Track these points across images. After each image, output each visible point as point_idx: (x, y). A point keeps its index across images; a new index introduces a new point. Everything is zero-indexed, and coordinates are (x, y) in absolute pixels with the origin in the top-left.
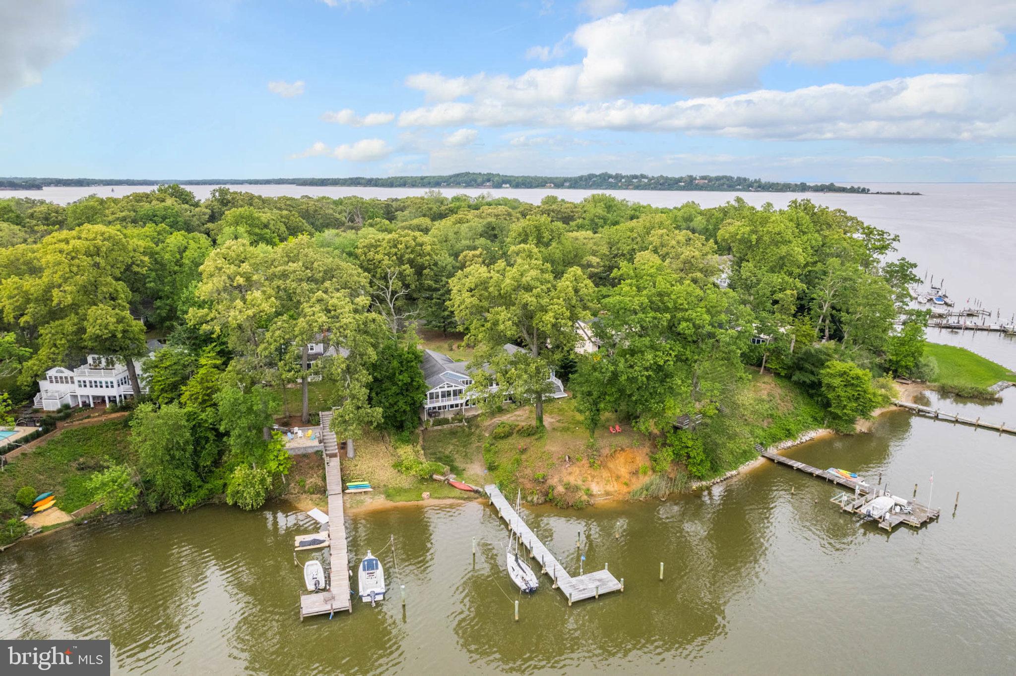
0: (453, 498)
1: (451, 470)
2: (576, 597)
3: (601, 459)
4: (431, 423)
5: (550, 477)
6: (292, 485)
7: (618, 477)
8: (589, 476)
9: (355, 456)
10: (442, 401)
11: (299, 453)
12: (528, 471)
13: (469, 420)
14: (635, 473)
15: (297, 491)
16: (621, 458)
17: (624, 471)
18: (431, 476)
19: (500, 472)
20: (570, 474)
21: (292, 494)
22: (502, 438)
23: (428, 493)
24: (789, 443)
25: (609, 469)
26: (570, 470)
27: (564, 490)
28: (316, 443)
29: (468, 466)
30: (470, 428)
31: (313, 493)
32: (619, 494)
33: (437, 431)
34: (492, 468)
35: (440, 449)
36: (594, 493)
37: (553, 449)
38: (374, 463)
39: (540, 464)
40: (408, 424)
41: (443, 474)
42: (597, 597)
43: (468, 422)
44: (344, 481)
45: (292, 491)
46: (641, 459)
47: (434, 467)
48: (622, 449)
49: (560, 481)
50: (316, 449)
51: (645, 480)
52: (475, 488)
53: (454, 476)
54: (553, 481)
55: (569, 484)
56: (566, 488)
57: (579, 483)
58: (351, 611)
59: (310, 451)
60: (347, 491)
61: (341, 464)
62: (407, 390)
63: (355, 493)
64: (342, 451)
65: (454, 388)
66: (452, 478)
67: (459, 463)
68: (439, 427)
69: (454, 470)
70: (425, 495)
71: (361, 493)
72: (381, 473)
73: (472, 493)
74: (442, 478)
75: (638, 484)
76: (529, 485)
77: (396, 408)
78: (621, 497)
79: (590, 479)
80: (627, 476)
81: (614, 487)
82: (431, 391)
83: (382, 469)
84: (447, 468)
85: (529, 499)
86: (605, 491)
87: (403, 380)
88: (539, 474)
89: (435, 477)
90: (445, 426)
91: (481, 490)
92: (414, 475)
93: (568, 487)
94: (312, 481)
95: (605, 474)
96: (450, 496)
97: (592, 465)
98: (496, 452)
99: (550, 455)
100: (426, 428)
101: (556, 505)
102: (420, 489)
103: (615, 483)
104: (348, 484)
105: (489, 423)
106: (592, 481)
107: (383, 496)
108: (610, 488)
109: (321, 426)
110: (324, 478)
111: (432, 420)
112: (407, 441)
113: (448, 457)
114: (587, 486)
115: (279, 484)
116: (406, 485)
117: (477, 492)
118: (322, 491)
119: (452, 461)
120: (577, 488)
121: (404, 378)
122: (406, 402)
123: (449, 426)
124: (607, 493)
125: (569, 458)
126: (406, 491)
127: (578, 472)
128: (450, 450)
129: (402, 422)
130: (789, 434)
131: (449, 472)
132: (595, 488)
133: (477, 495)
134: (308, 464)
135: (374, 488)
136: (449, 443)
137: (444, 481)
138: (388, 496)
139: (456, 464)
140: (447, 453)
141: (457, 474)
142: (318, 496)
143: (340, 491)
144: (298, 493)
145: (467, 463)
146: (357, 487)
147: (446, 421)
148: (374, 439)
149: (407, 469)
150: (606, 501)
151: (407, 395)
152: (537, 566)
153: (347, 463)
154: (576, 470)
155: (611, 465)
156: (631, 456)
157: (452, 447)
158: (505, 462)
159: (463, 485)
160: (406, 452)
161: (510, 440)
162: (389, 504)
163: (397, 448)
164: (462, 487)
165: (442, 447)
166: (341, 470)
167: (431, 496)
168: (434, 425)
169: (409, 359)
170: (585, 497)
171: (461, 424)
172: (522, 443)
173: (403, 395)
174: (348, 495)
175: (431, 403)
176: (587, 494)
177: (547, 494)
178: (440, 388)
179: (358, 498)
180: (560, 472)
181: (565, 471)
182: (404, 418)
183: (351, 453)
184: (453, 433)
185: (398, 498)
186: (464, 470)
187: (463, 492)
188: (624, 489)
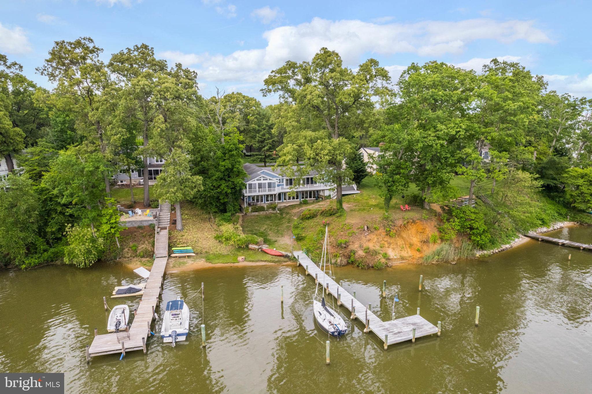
0: (265, 261)
1: (264, 242)
3: (396, 228)
4: (250, 210)
5: (351, 243)
6: (126, 250)
7: (411, 245)
8: (386, 243)
9: (183, 229)
10: (259, 191)
11: (136, 225)
12: (331, 241)
13: (280, 210)
14: (425, 242)
15: (130, 255)
16: (413, 229)
17: (415, 240)
18: (247, 246)
19: (307, 241)
20: (369, 240)
21: (125, 257)
22: (308, 218)
23: (243, 257)
24: (545, 229)
25: (403, 238)
26: (368, 237)
27: (364, 254)
28: (152, 218)
29: (279, 239)
30: (281, 214)
31: (143, 257)
32: (413, 259)
33: (254, 216)
34: (299, 239)
35: (256, 228)
36: (391, 257)
37: (353, 222)
38: (199, 235)
39: (342, 233)
40: (230, 207)
41: (257, 243)
42: (414, 340)
43: (280, 211)
44: (170, 247)
45: (126, 255)
46: (431, 231)
47: (250, 238)
48: (414, 222)
49: (361, 247)
50: (150, 222)
51: (436, 247)
52: (284, 253)
53: (267, 246)
54: (354, 246)
55: (368, 249)
56: (366, 252)
57: (377, 248)
58: (145, 351)
59: (145, 224)
60: (173, 255)
61: (170, 234)
62: (229, 177)
63: (180, 257)
64: (173, 225)
65: (268, 181)
66: (265, 247)
67: (272, 237)
68: (257, 213)
69: (266, 241)
70: (240, 258)
71: (185, 257)
72: (204, 242)
73: (282, 258)
74: (257, 247)
75: (429, 251)
76: (332, 250)
77: (219, 190)
78: (415, 261)
79: (387, 245)
80: (419, 244)
81: (407, 253)
82: (250, 182)
83: (205, 239)
84: (260, 239)
85: (333, 261)
86: (400, 256)
87: (225, 166)
88: (342, 240)
89: (250, 246)
90: (261, 213)
91: (290, 254)
92: (232, 245)
93: (368, 251)
94: (143, 246)
95: (400, 242)
96: (262, 259)
97: (388, 234)
98: (303, 228)
99: (351, 226)
100: (246, 214)
101: (358, 266)
102: (238, 255)
103: (409, 250)
104: (173, 249)
105: (298, 210)
106: (388, 247)
107: (203, 259)
108: (404, 254)
109: (159, 208)
110: (153, 245)
111: (250, 209)
112: (229, 221)
113: (262, 233)
114: (384, 252)
115: (114, 248)
116: (225, 252)
117: (286, 256)
118: (150, 255)
119: (266, 236)
120: (376, 253)
121: (227, 164)
122: (227, 186)
123: (264, 213)
124: (402, 258)
125: (368, 228)
126: (224, 256)
127: (376, 239)
128: (264, 228)
129: (225, 204)
131: (262, 243)
132: (392, 254)
133: (286, 259)
134: (142, 233)
135: (197, 254)
136: (264, 224)
137: (258, 249)
138: (208, 260)
139: (269, 238)
140: (262, 230)
141: (269, 245)
142: (148, 259)
143: (167, 255)
144: (131, 256)
145: (278, 237)
146: (181, 252)
147: (262, 209)
148: (202, 220)
149: (227, 239)
150: (402, 264)
151: (229, 181)
153: (175, 233)
154: (373, 237)
155: (404, 235)
156: (421, 227)
157: (266, 227)
158: (310, 234)
159: (274, 250)
160: (227, 228)
161: (315, 220)
162: (208, 265)
163: (220, 225)
164: (273, 253)
165: (258, 226)
166: (169, 238)
167: (245, 260)
168: (252, 211)
169: (230, 148)
170: (383, 260)
171: (274, 212)
172: (326, 220)
173: (225, 180)
174: (173, 259)
175: (250, 192)
176: (384, 257)
177: (349, 257)
178: (257, 180)
179: (181, 260)
180: (360, 239)
181: (364, 238)
182: (226, 200)
183: (179, 226)
184: (268, 217)
185: (217, 261)
186: (276, 241)
187: (274, 257)
188: (418, 255)
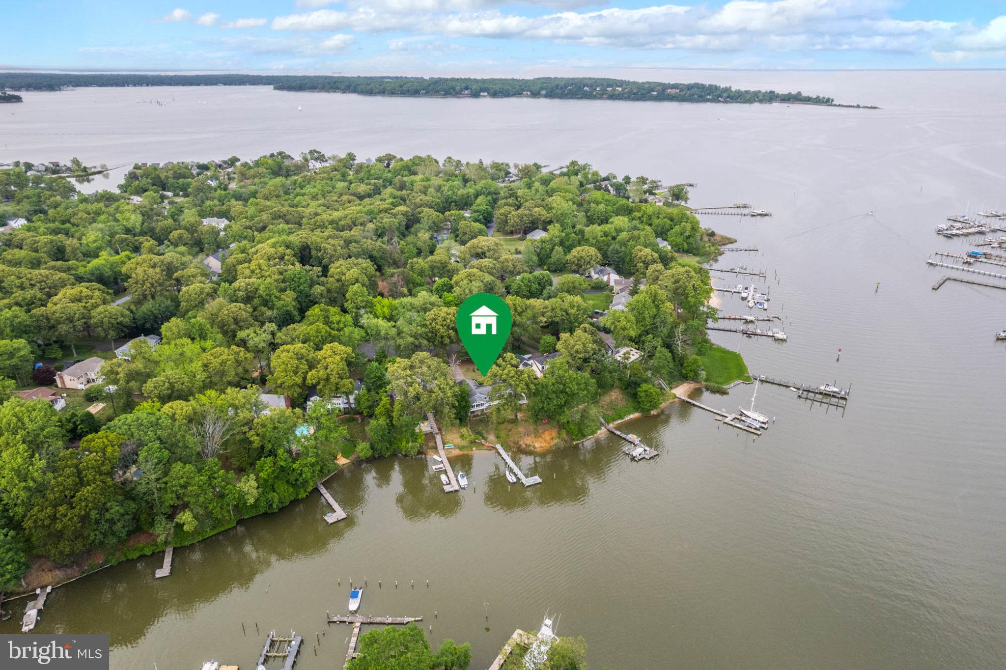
0: (484, 450)
2: (527, 484)
3: (539, 434)
4: (472, 417)
5: (520, 441)
6: (425, 446)
7: (545, 441)
9: (445, 433)
10: (477, 408)
11: (425, 433)
12: (512, 439)
13: (488, 416)
14: (552, 439)
16: (547, 433)
17: (548, 438)
18: (475, 441)
19: (501, 439)
20: (527, 440)
22: (501, 423)
23: (475, 448)
24: (620, 421)
25: (542, 438)
26: (527, 438)
28: (429, 429)
30: (488, 419)
31: (432, 449)
32: (545, 447)
33: (475, 420)
34: (498, 437)
35: (477, 429)
36: (537, 447)
37: (521, 429)
38: (452, 436)
39: (516, 436)
40: (464, 420)
41: (480, 440)
42: (534, 485)
44: (443, 444)
46: (554, 434)
47: (476, 437)
48: (547, 430)
49: (524, 443)
50: (430, 431)
51: (556, 441)
52: (492, 446)
54: (521, 443)
57: (531, 443)
59: (428, 432)
60: (445, 448)
61: (441, 437)
62: (465, 407)
63: (448, 449)
64: (440, 432)
65: (481, 403)
66: (483, 441)
67: (485, 435)
68: (475, 418)
69: (483, 438)
71: (451, 448)
72: (456, 440)
73: (491, 448)
74: (479, 442)
75: (552, 443)
76: (512, 445)
79: (535, 442)
80: (549, 440)
81: (543, 444)
82: (473, 406)
83: (456, 438)
84: (481, 437)
85: (512, 450)
87: (463, 404)
88: (516, 440)
90: (478, 418)
91: (494, 447)
92: (468, 441)
93: (526, 445)
94: (431, 444)
95: (540, 440)
97: (535, 437)
98: (499, 430)
99: (520, 432)
100: (470, 419)
101: (522, 452)
102: (471, 446)
104: (445, 445)
107: (458, 449)
108: (542, 445)
109: (429, 421)
110: (436, 443)
112: (464, 426)
113: (480, 432)
114: (534, 444)
116: (466, 445)
118: (435, 448)
119: (482, 434)
120: (530, 445)
124: (541, 447)
125: (527, 434)
126: (466, 447)
128: (481, 429)
129: (462, 419)
130: (621, 417)
132: (537, 445)
133: (493, 449)
134: (428, 437)
135: (455, 446)
136: (480, 426)
138: (460, 450)
141: (485, 440)
142: (434, 450)
143: (443, 448)
144: (427, 449)
145: (488, 435)
146: (449, 446)
147: (478, 415)
149: (466, 438)
150: (541, 450)
151: (465, 409)
152: (516, 475)
153: (443, 436)
154: (529, 438)
155: (543, 436)
156: (550, 432)
158: (503, 434)
159: (487, 444)
160: (464, 430)
161: (505, 425)
162: (461, 453)
163: (461, 429)
165: (477, 427)
166: (442, 439)
171: (484, 416)
172: (509, 426)
174: (446, 450)
175: (472, 410)
176: (534, 447)
177: (519, 448)
178: (476, 404)
179: (450, 450)
181: (525, 439)
182: (463, 417)
183: (443, 432)
184: (481, 421)
185: (464, 450)
186: (487, 438)
187: (488, 447)
188: (548, 445)
